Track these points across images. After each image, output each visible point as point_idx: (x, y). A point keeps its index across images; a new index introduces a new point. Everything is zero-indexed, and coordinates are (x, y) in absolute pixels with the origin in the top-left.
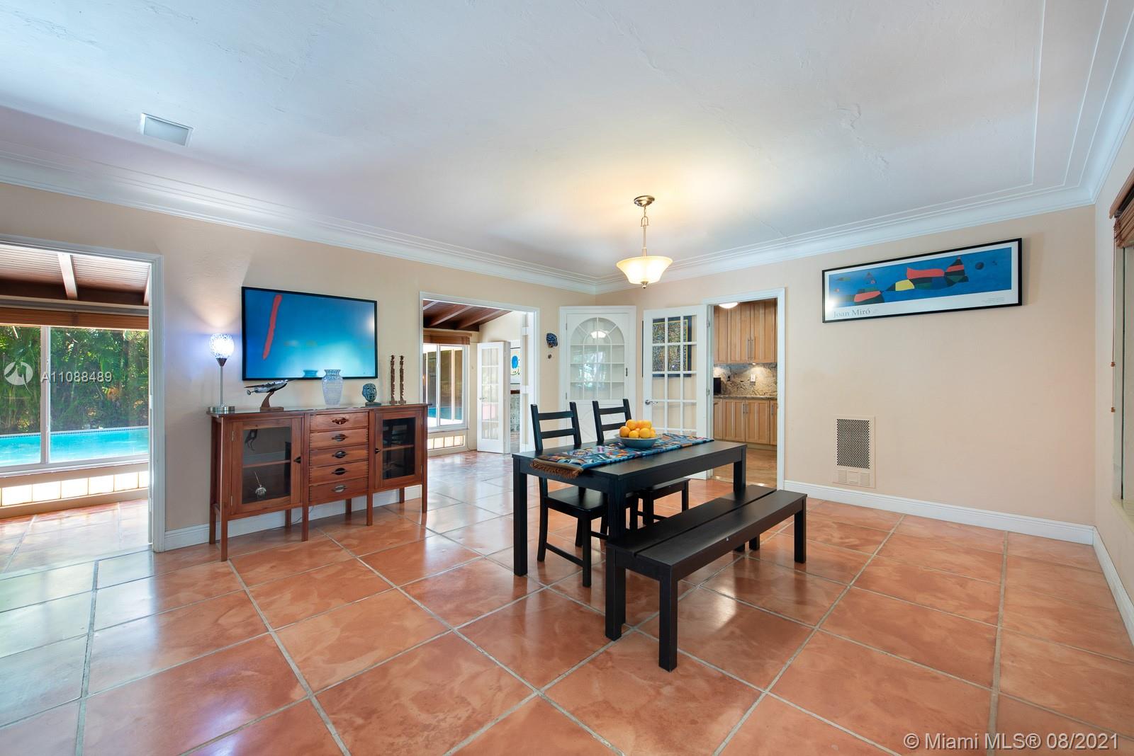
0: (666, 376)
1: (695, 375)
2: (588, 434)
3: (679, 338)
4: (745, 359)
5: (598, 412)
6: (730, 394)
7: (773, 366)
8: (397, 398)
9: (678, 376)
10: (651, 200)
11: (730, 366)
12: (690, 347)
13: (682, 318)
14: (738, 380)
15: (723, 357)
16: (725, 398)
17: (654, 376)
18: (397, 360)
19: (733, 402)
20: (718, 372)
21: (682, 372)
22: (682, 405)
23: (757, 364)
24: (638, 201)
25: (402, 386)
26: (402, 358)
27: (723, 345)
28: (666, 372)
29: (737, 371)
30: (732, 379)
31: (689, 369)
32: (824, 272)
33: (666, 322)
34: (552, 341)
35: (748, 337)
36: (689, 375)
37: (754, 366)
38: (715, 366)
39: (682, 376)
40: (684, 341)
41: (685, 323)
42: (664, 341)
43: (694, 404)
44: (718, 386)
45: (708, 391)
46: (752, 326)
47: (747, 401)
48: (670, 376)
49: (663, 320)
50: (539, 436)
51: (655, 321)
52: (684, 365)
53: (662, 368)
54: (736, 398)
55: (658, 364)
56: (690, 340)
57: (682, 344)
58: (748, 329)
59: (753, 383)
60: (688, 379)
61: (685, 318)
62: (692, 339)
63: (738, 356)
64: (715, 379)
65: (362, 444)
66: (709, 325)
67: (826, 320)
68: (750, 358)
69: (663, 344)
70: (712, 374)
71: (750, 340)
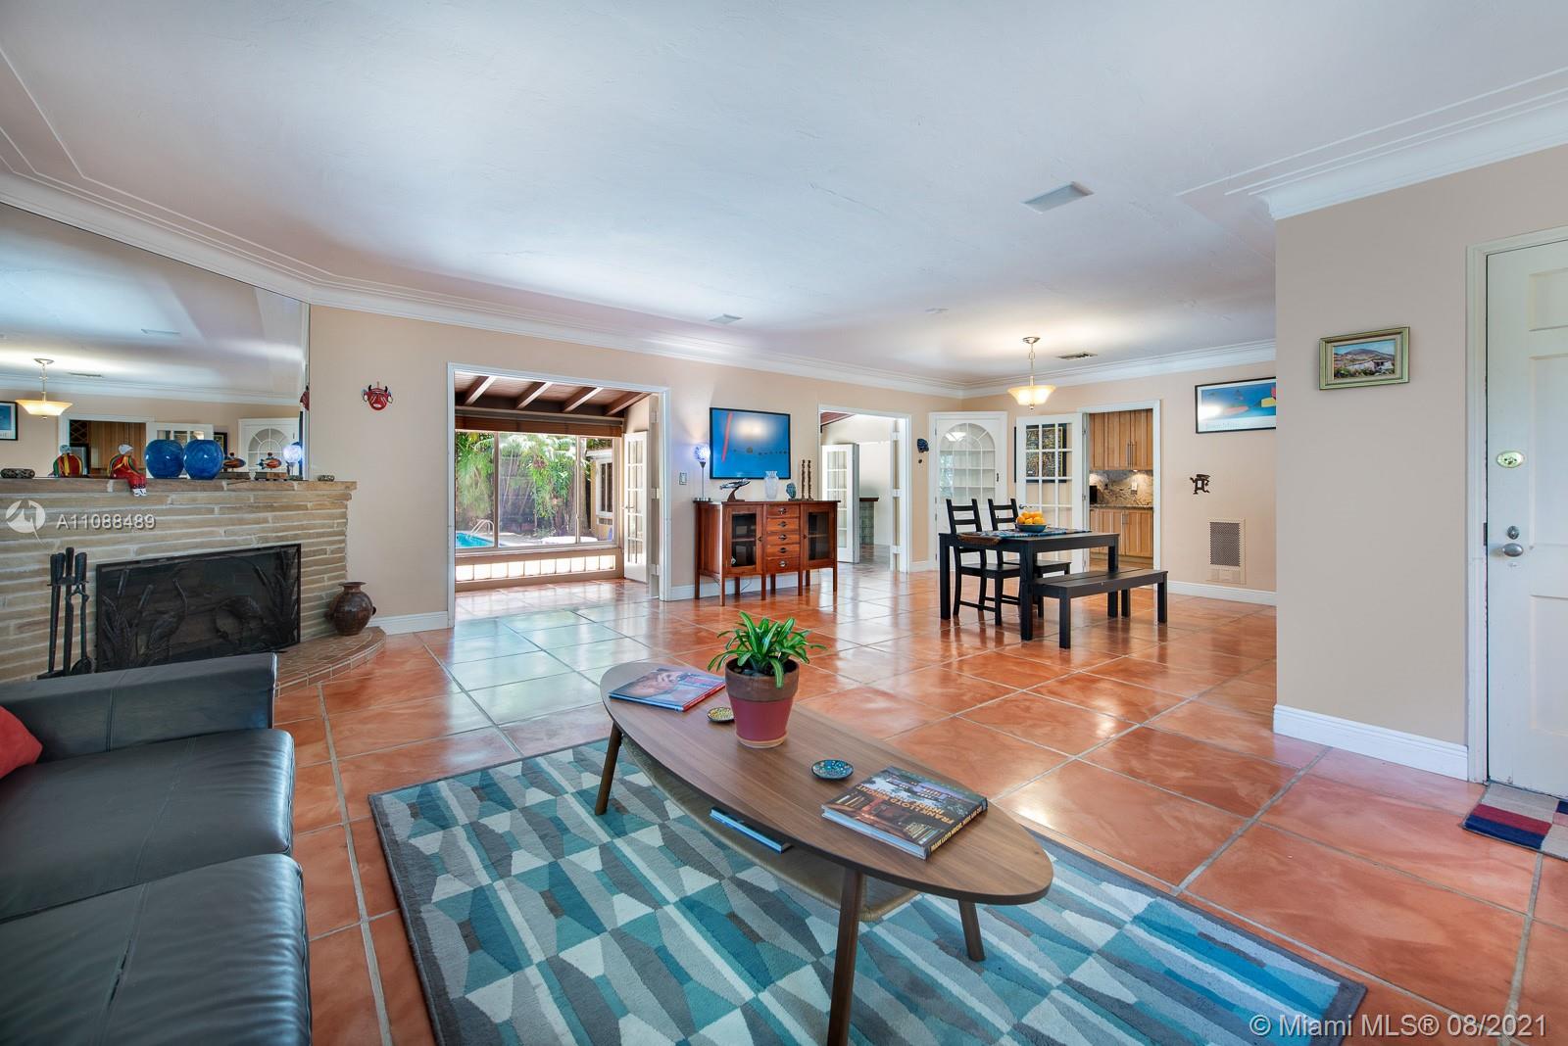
0: (1040, 482)
1: (1071, 480)
2: (986, 525)
3: (1054, 444)
4: (1125, 464)
5: (992, 508)
6: (1108, 503)
7: (1150, 472)
8: (806, 497)
9: (1053, 481)
10: (1037, 339)
11: (1107, 473)
12: (1065, 453)
13: (1057, 426)
14: (1116, 488)
15: (1099, 463)
16: (1102, 507)
17: (1028, 481)
18: (806, 464)
19: (1111, 512)
20: (1094, 479)
21: (1057, 478)
22: (1057, 509)
23: (1139, 471)
24: (1026, 340)
25: (810, 486)
26: (809, 462)
27: (1099, 450)
28: (1040, 478)
29: (1115, 479)
30: (1110, 487)
31: (1065, 475)
32: (1196, 387)
33: (1040, 429)
34: (922, 446)
35: (1128, 442)
36: (1064, 481)
37: (1135, 473)
38: (1091, 472)
39: (1057, 481)
40: (1059, 447)
41: (1060, 430)
42: (1038, 448)
43: (1069, 509)
44: (1094, 495)
45: (1084, 497)
46: (1133, 429)
47: (1127, 511)
48: (1044, 481)
49: (1037, 427)
50: (953, 523)
51: (1028, 427)
52: (1059, 471)
53: (1036, 473)
54: (1115, 507)
55: (1032, 469)
56: (1065, 446)
57: (1057, 450)
58: (1128, 432)
59: (1135, 492)
60: (1063, 485)
61: (1060, 425)
62: (1068, 445)
63: (1117, 462)
64: (1091, 487)
65: (796, 530)
66: (1084, 432)
67: (1199, 430)
68: (1130, 464)
69: (1037, 451)
70: (1088, 481)
71: (1130, 445)
